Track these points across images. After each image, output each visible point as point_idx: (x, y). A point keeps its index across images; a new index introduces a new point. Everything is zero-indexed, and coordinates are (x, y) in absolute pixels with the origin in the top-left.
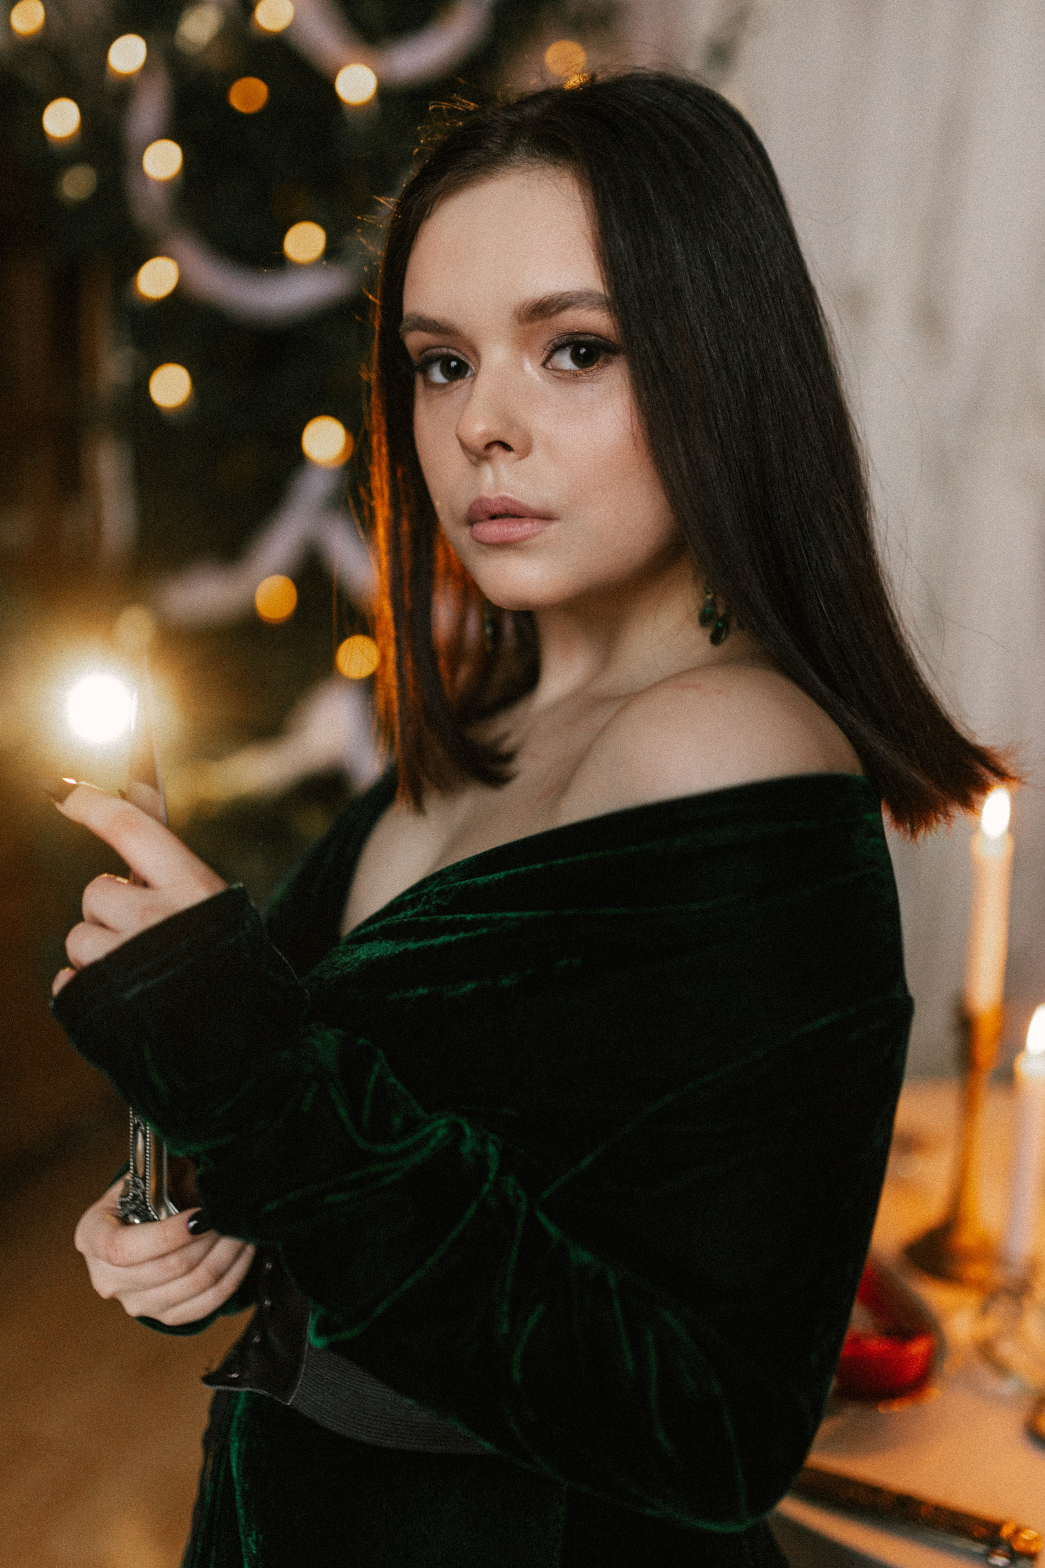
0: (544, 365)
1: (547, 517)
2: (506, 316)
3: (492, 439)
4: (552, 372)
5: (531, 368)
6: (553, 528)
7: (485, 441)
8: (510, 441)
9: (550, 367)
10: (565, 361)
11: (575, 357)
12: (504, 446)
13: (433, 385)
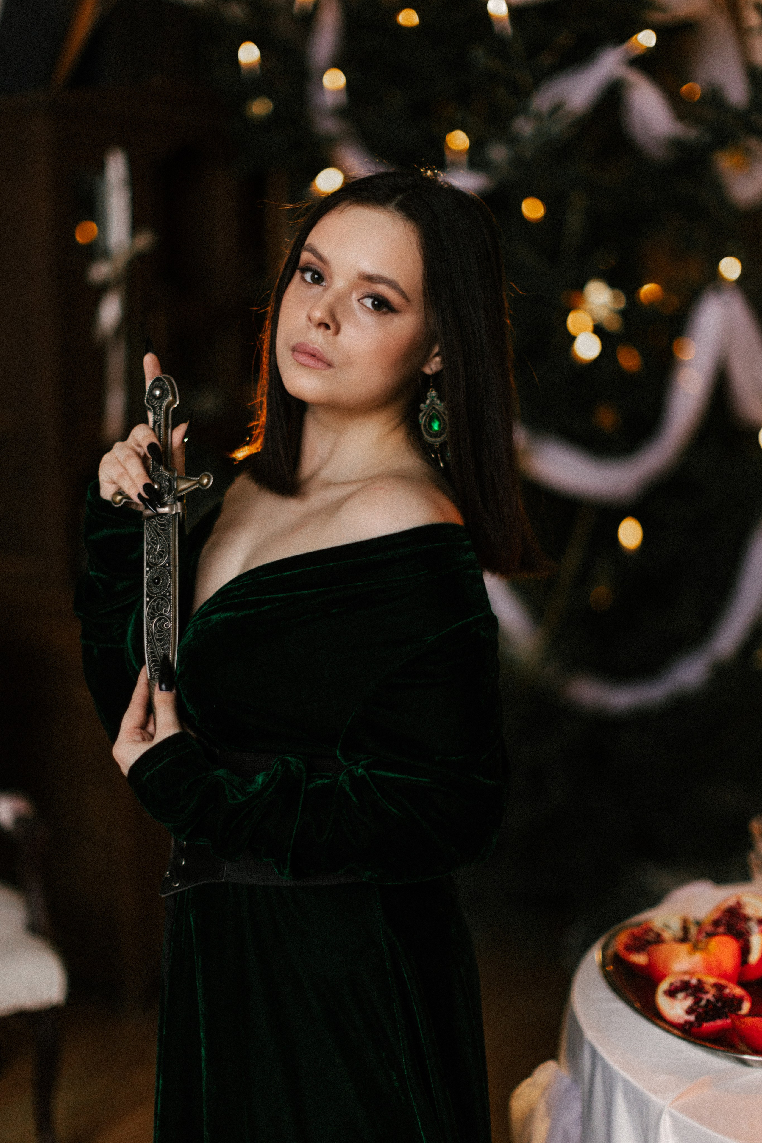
0: (359, 300)
10: (368, 302)
12: (327, 327)
13: (305, 281)
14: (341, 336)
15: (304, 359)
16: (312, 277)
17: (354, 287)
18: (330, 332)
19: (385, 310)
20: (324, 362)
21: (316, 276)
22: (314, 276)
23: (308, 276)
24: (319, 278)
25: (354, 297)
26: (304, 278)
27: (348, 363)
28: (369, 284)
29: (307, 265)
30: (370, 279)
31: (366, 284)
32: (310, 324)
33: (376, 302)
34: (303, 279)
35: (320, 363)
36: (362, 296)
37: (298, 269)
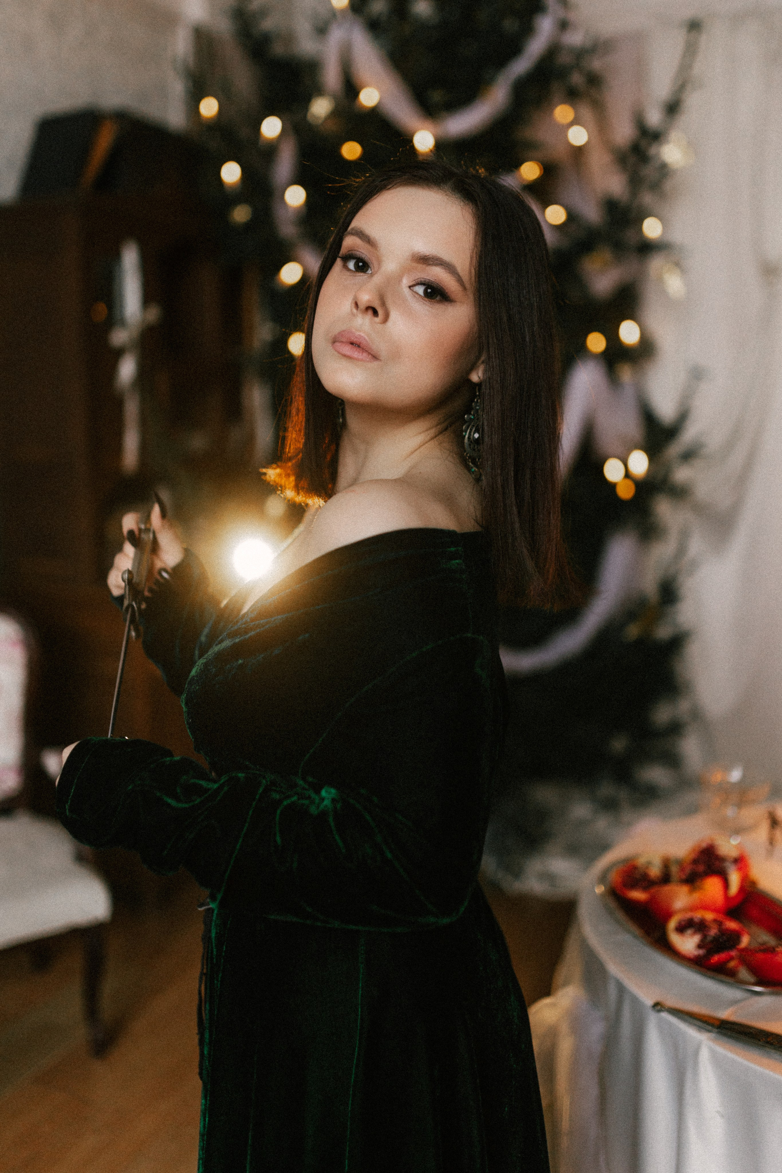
2: (406, 254)
5: (405, 285)
6: (376, 363)
8: (379, 312)
9: (413, 290)
12: (375, 313)
13: (349, 270)
14: (390, 323)
15: (347, 350)
16: (357, 266)
17: (405, 270)
18: (377, 320)
19: (438, 298)
20: (369, 353)
21: (361, 264)
22: (359, 264)
23: (351, 265)
24: (363, 266)
25: (406, 282)
26: (347, 266)
27: (396, 355)
28: (424, 266)
29: (350, 252)
30: (425, 260)
31: (420, 266)
32: (355, 311)
33: (429, 290)
34: (345, 267)
35: (365, 354)
36: (414, 283)
37: (340, 257)
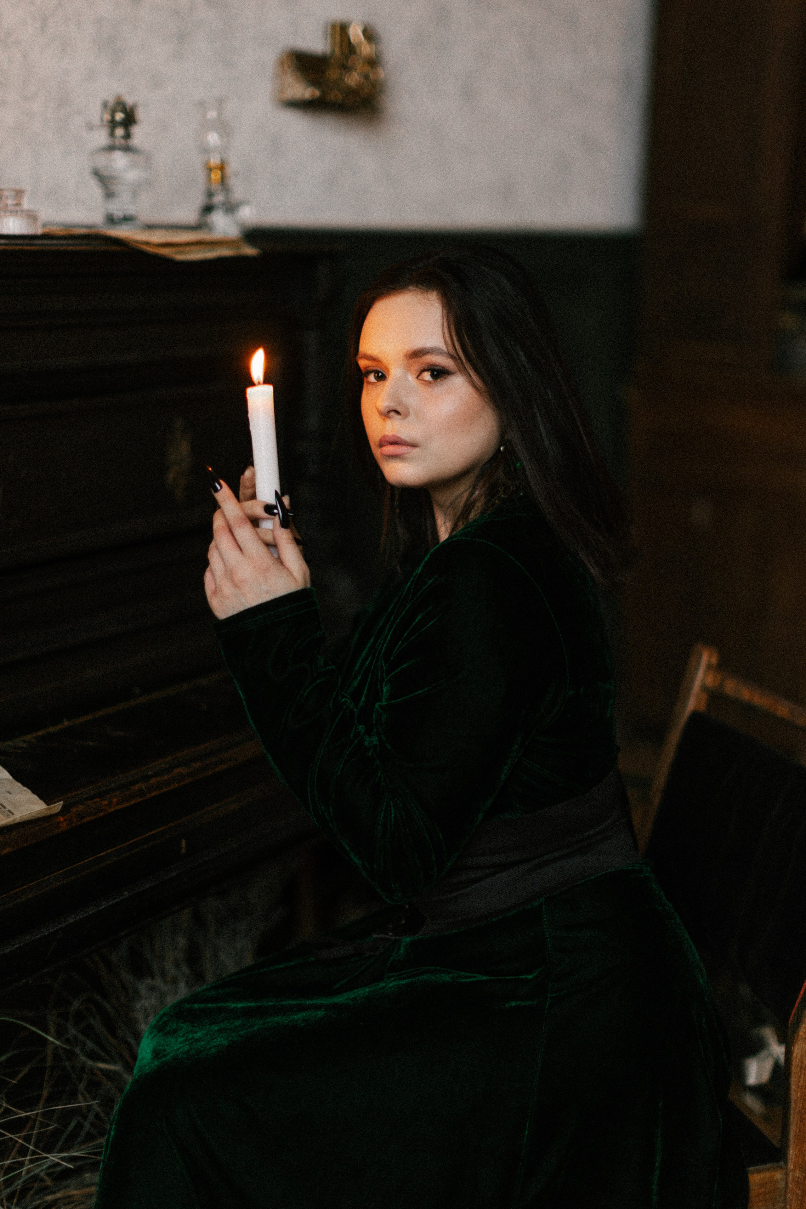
1: (414, 445)
2: (401, 356)
3: (391, 409)
4: (421, 382)
5: (411, 378)
6: (416, 451)
7: (387, 410)
8: (400, 409)
9: (420, 379)
11: (433, 375)
